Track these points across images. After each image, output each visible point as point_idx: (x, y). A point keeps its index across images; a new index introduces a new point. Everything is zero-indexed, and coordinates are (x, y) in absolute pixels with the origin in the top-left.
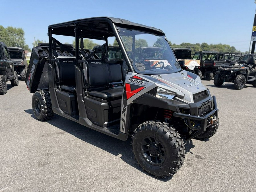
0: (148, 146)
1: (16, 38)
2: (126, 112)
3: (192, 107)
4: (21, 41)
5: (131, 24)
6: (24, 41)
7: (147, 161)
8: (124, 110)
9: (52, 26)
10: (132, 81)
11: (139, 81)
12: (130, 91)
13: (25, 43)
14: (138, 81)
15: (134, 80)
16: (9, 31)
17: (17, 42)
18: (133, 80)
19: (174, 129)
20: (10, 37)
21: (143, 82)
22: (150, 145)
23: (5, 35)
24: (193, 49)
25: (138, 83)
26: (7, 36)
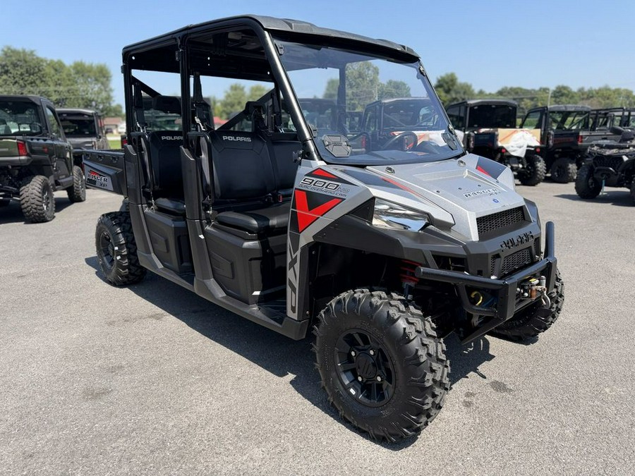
0: (353, 354)
1: (92, 89)
2: (297, 266)
3: (472, 252)
4: (104, 94)
5: (315, 32)
6: (112, 94)
7: (350, 394)
8: (294, 261)
9: (129, 49)
10: (311, 183)
11: (328, 182)
12: (306, 212)
13: (114, 101)
14: (325, 183)
15: (315, 179)
16: (77, 72)
17: (96, 99)
18: (313, 181)
19: (419, 312)
20: (79, 86)
21: (338, 185)
22: (358, 353)
23: (68, 82)
24: (532, 103)
25: (326, 187)
26: (72, 85)
